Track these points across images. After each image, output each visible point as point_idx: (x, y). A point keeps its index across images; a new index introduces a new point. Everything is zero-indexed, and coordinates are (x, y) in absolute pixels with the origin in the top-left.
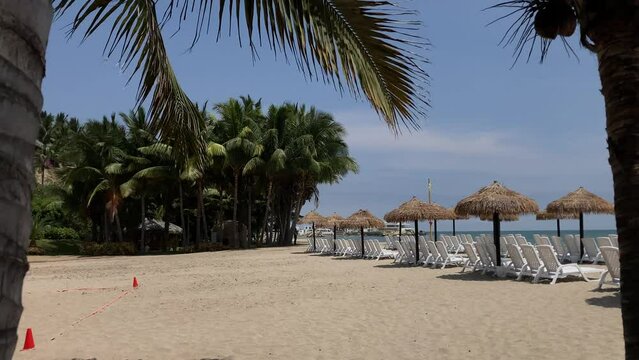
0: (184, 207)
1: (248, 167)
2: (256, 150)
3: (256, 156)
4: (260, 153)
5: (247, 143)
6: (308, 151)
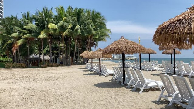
1: (66, 33)
2: (69, 27)
3: (69, 29)
4: (70, 28)
5: (65, 24)
6: (91, 27)
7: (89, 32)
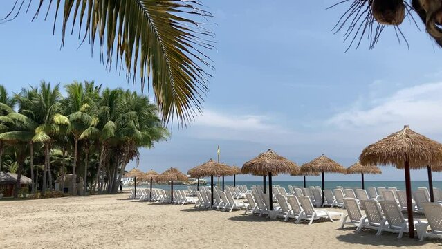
0: (34, 164)
1: (86, 133)
2: (93, 122)
3: (93, 126)
4: (96, 124)
5: (86, 116)
6: (132, 123)
7: (131, 132)
